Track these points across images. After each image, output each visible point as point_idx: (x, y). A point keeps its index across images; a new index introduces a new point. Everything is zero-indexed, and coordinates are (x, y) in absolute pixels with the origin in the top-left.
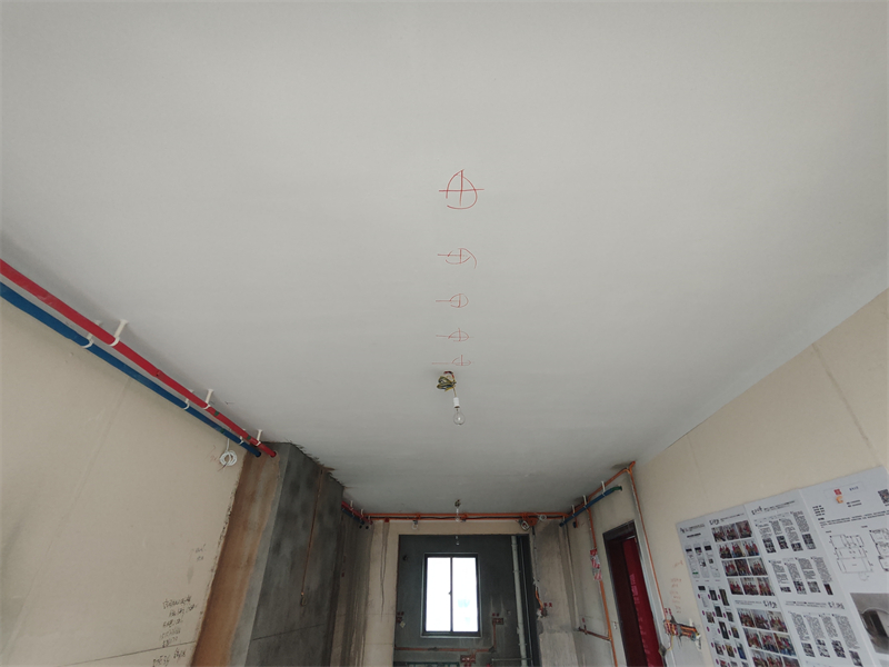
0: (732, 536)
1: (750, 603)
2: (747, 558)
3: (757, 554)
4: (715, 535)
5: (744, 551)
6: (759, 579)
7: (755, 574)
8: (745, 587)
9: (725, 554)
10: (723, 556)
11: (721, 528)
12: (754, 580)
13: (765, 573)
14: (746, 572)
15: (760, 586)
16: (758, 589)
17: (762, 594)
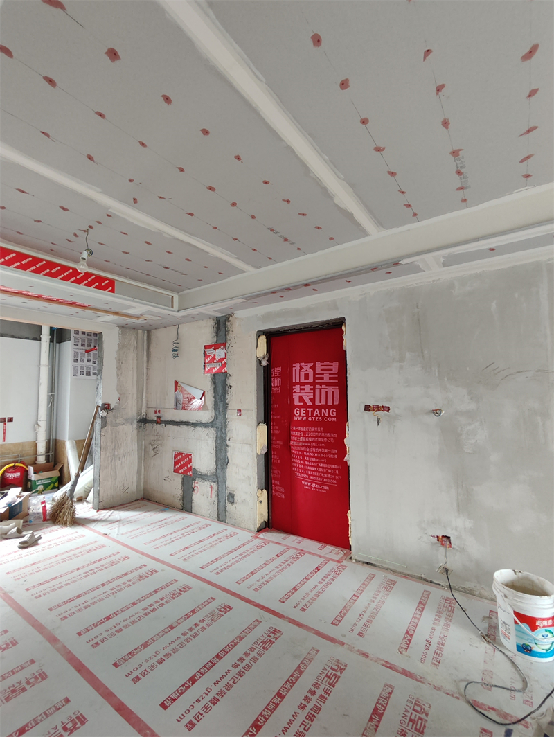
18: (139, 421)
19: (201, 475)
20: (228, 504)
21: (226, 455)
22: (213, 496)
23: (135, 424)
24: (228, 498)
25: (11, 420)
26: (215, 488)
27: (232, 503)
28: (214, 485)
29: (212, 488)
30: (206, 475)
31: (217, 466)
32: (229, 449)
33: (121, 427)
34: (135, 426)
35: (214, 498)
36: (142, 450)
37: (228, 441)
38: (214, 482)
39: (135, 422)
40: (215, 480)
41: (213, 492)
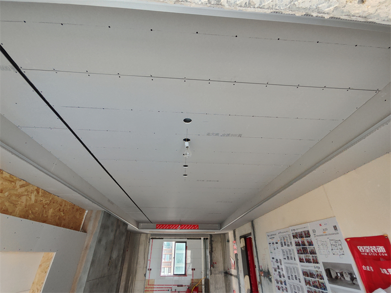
0: (302, 237)
1: (308, 267)
2: (307, 247)
3: (313, 245)
4: (293, 236)
5: (306, 243)
6: (313, 256)
7: (311, 254)
8: (306, 259)
9: (297, 244)
10: (296, 245)
11: (296, 233)
12: (310, 257)
13: (316, 254)
14: (307, 253)
15: (313, 260)
16: (312, 261)
17: (314, 263)
18: (225, 273)
23: (223, 274)
25: (194, 269)
33: (217, 275)
34: (223, 275)
39: (223, 273)
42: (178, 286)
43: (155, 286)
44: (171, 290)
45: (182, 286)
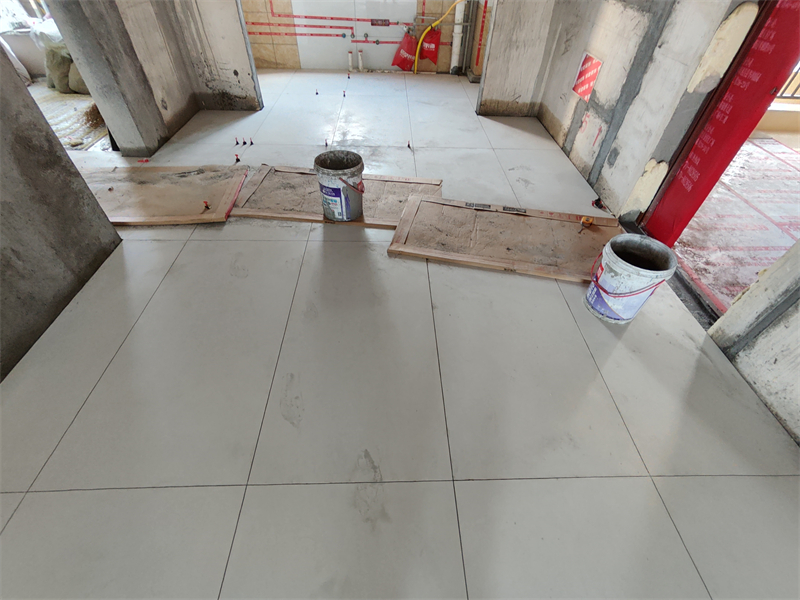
19: (597, 104)
20: (606, 165)
21: (641, 78)
22: (597, 144)
24: (611, 155)
26: (604, 133)
27: (611, 164)
28: (605, 127)
29: (600, 130)
30: (602, 107)
31: (621, 95)
32: (652, 67)
35: (597, 148)
36: (553, 41)
37: (657, 49)
38: (607, 123)
40: (609, 119)
41: (599, 137)
42: (374, 23)
43: (297, 21)
44: (353, 35)
45: (386, 23)
